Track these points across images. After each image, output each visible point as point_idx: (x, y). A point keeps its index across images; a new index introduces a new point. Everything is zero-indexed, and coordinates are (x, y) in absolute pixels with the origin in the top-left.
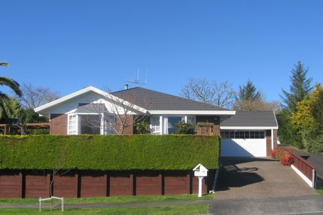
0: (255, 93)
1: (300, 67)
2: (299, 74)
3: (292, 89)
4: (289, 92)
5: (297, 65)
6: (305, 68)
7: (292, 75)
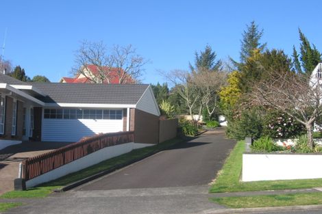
0: (215, 61)
1: (253, 29)
2: (252, 37)
3: (243, 57)
4: (238, 61)
5: (250, 25)
6: (259, 30)
7: (242, 39)
